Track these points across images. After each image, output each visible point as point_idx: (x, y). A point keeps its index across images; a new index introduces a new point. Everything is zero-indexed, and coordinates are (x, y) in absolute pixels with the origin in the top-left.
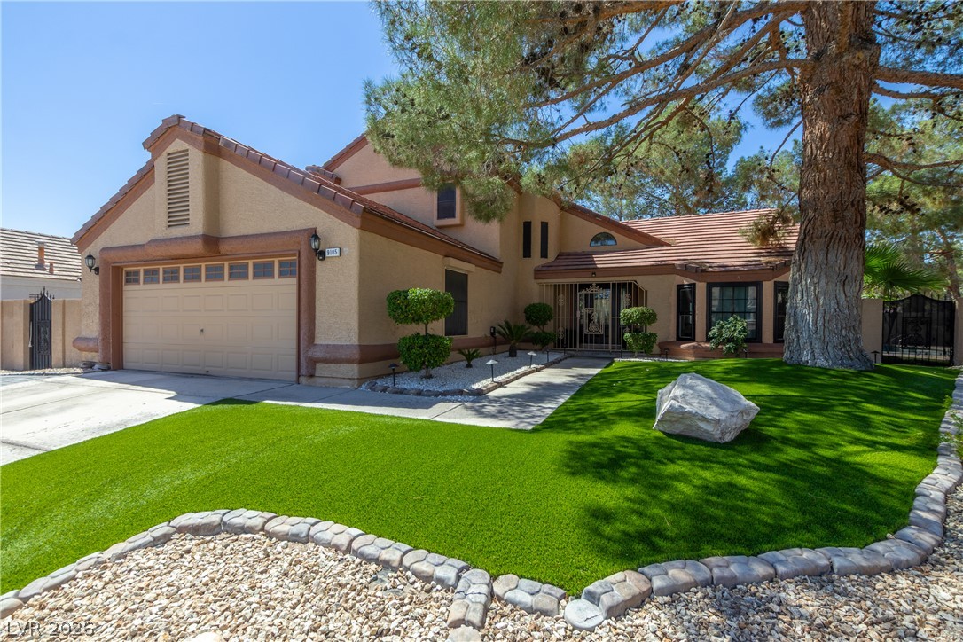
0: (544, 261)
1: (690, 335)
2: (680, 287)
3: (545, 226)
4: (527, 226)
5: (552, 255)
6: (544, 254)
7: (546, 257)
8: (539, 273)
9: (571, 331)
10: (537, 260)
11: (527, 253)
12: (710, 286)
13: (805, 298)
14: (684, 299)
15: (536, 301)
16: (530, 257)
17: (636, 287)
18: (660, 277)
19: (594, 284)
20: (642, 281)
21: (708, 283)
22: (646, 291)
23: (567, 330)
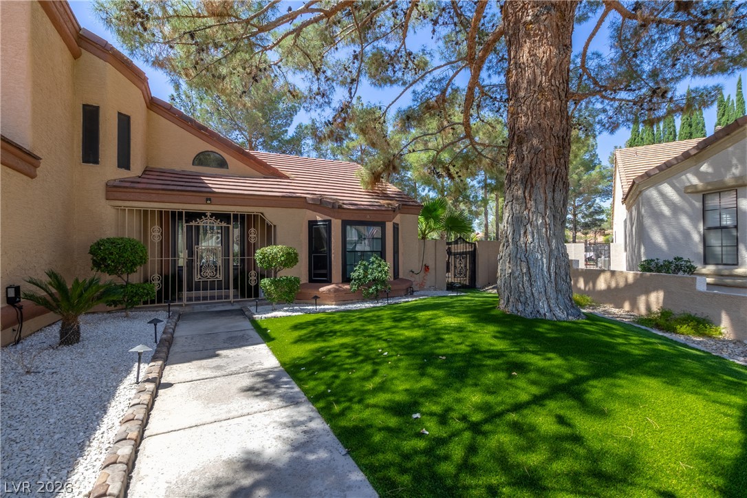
0: (123, 174)
1: (325, 275)
2: (312, 224)
3: (124, 122)
4: (91, 116)
5: (137, 168)
6: (124, 161)
7: (128, 168)
8: (113, 190)
9: (173, 276)
10: (108, 169)
11: (91, 153)
12: (345, 224)
14: (317, 238)
15: (110, 233)
16: (96, 162)
17: (263, 220)
18: (290, 210)
19: (209, 214)
20: (271, 215)
21: (343, 221)
22: (275, 226)
23: (167, 277)
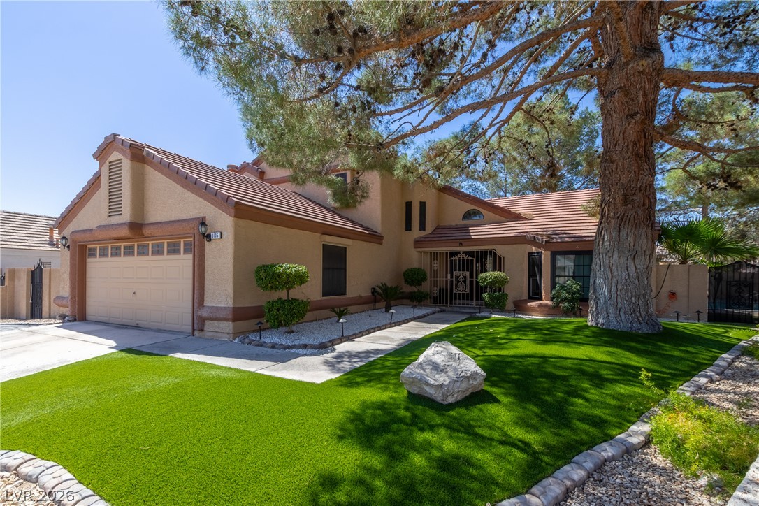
0: (423, 233)
1: (537, 294)
2: (530, 254)
3: (423, 205)
4: (409, 206)
5: (429, 228)
6: (422, 227)
7: (424, 230)
8: (418, 243)
9: (443, 289)
10: (416, 233)
11: (408, 227)
12: (554, 255)
13: (602, 269)
14: (534, 264)
15: (416, 265)
16: (411, 230)
17: (495, 254)
18: (514, 246)
19: (461, 252)
20: (501, 250)
21: (552, 252)
22: (503, 258)
23: (440, 290)
